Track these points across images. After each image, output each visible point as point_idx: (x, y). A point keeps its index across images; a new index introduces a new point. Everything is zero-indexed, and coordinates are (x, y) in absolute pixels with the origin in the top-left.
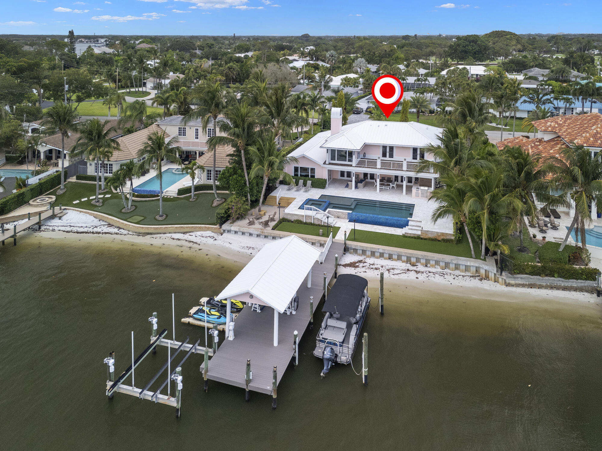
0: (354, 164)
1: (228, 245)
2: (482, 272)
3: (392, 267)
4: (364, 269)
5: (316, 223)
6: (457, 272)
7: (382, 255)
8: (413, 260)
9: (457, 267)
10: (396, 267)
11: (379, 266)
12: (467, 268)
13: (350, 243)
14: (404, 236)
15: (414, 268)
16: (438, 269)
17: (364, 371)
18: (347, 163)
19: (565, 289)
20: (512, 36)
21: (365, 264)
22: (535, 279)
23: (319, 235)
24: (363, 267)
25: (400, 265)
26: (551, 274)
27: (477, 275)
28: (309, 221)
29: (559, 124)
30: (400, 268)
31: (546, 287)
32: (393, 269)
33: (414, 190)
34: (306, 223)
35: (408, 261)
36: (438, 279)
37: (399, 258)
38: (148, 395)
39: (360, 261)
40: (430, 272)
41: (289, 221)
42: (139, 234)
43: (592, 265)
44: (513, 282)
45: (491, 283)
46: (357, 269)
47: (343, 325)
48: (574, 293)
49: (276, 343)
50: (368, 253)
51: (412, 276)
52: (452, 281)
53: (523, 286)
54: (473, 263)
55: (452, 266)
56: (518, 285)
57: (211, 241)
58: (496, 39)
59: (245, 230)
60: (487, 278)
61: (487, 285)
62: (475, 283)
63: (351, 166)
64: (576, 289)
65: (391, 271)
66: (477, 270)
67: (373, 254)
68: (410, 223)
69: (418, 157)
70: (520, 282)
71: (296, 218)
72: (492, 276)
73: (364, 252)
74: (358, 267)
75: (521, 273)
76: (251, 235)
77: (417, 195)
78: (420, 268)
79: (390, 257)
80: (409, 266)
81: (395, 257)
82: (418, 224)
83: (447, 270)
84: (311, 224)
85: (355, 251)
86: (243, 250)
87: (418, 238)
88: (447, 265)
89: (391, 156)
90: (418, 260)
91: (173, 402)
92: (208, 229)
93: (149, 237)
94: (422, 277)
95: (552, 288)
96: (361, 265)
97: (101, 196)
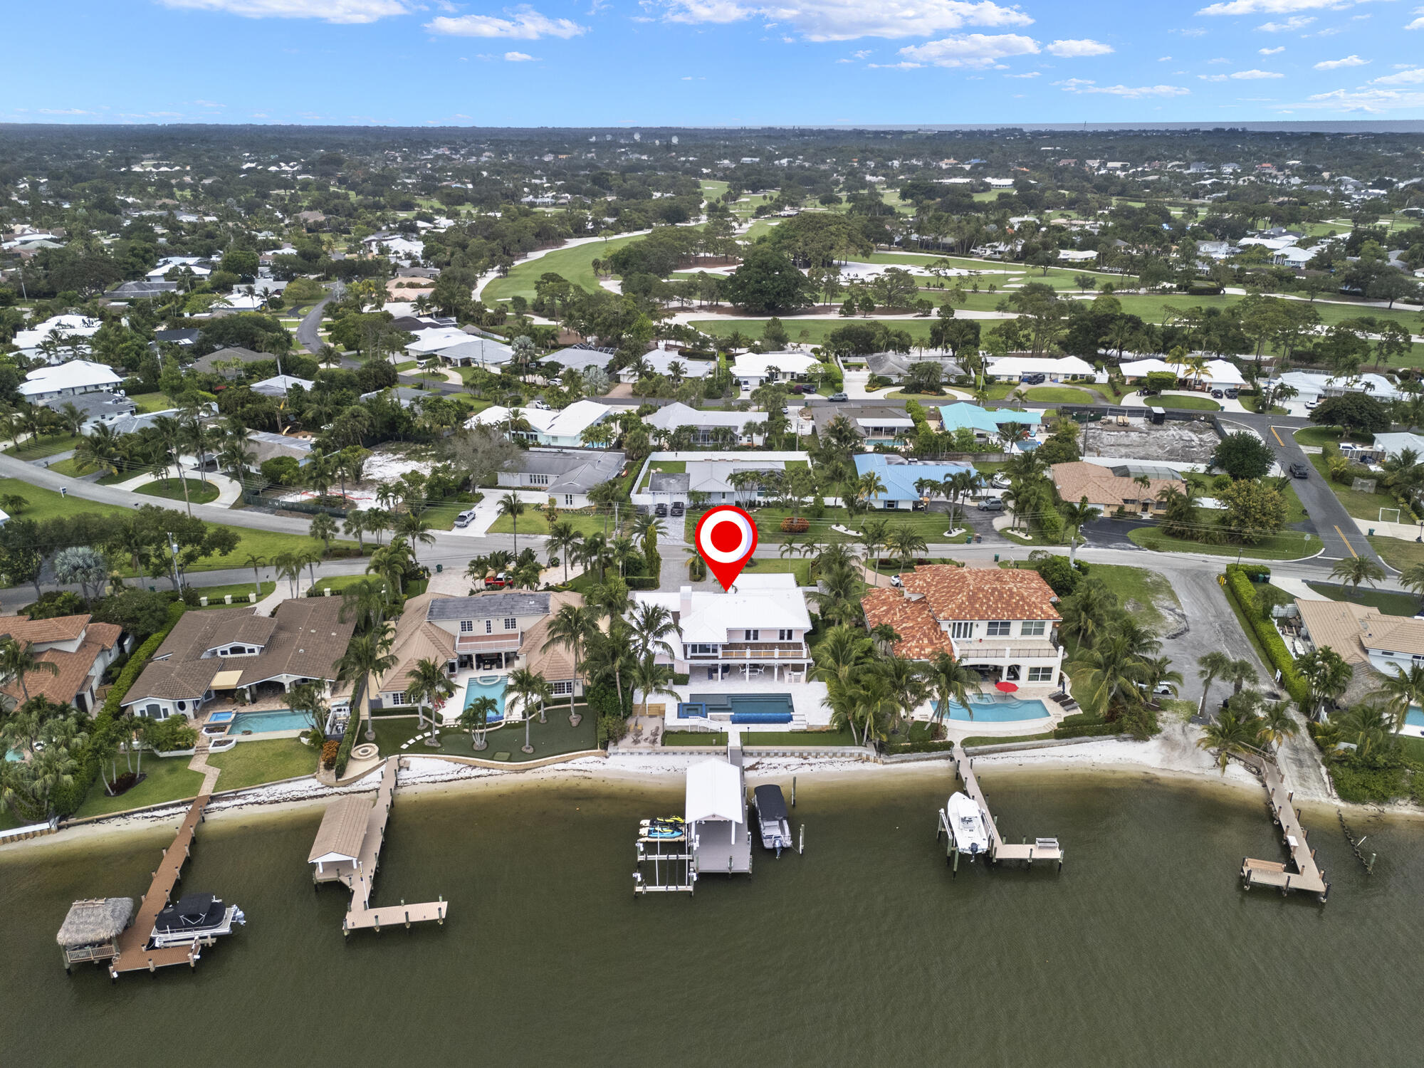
0: (720, 657)
1: (622, 768)
2: (864, 756)
4: (764, 770)
5: (702, 730)
6: (843, 759)
7: (776, 754)
8: (805, 755)
9: (843, 755)
10: (791, 763)
11: (776, 765)
12: (852, 755)
13: (745, 748)
14: (792, 732)
15: (807, 761)
16: (827, 759)
17: (801, 847)
18: (711, 654)
19: (927, 759)
20: (840, 226)
21: (764, 765)
22: (906, 755)
23: (711, 744)
24: (762, 768)
25: (794, 761)
26: (918, 751)
27: (859, 759)
28: (694, 730)
29: (927, 583)
30: (795, 763)
31: (914, 760)
32: (788, 765)
33: (787, 676)
34: (692, 733)
35: (801, 755)
36: (829, 768)
37: (792, 754)
38: (672, 888)
39: (758, 763)
41: (673, 733)
42: (517, 772)
43: (948, 739)
44: (888, 761)
45: (871, 763)
46: (758, 771)
47: (777, 823)
48: (933, 762)
49: (733, 842)
50: (764, 754)
51: (807, 769)
52: (841, 768)
53: (897, 762)
54: (856, 750)
55: (839, 755)
56: (892, 763)
57: (600, 766)
58: (811, 234)
59: (631, 750)
60: (868, 759)
61: (869, 767)
62: (859, 766)
63: (716, 658)
64: (935, 759)
65: (787, 767)
66: (860, 755)
67: (768, 754)
68: (794, 718)
69: (786, 637)
70: (894, 760)
71: (680, 729)
72: (872, 758)
73: (759, 754)
74: (757, 769)
75: (897, 752)
76: (640, 754)
77: (790, 681)
78: (812, 760)
79: (784, 755)
80: (802, 760)
81: (788, 754)
82: (803, 718)
83: (834, 759)
84: (697, 733)
85: (751, 754)
86: (640, 771)
87: (805, 732)
88: (835, 755)
89: (756, 638)
90: (809, 754)
91: (690, 888)
92: (590, 754)
93: (528, 772)
94: (815, 768)
95: (918, 760)
96: (760, 766)
97: (428, 734)
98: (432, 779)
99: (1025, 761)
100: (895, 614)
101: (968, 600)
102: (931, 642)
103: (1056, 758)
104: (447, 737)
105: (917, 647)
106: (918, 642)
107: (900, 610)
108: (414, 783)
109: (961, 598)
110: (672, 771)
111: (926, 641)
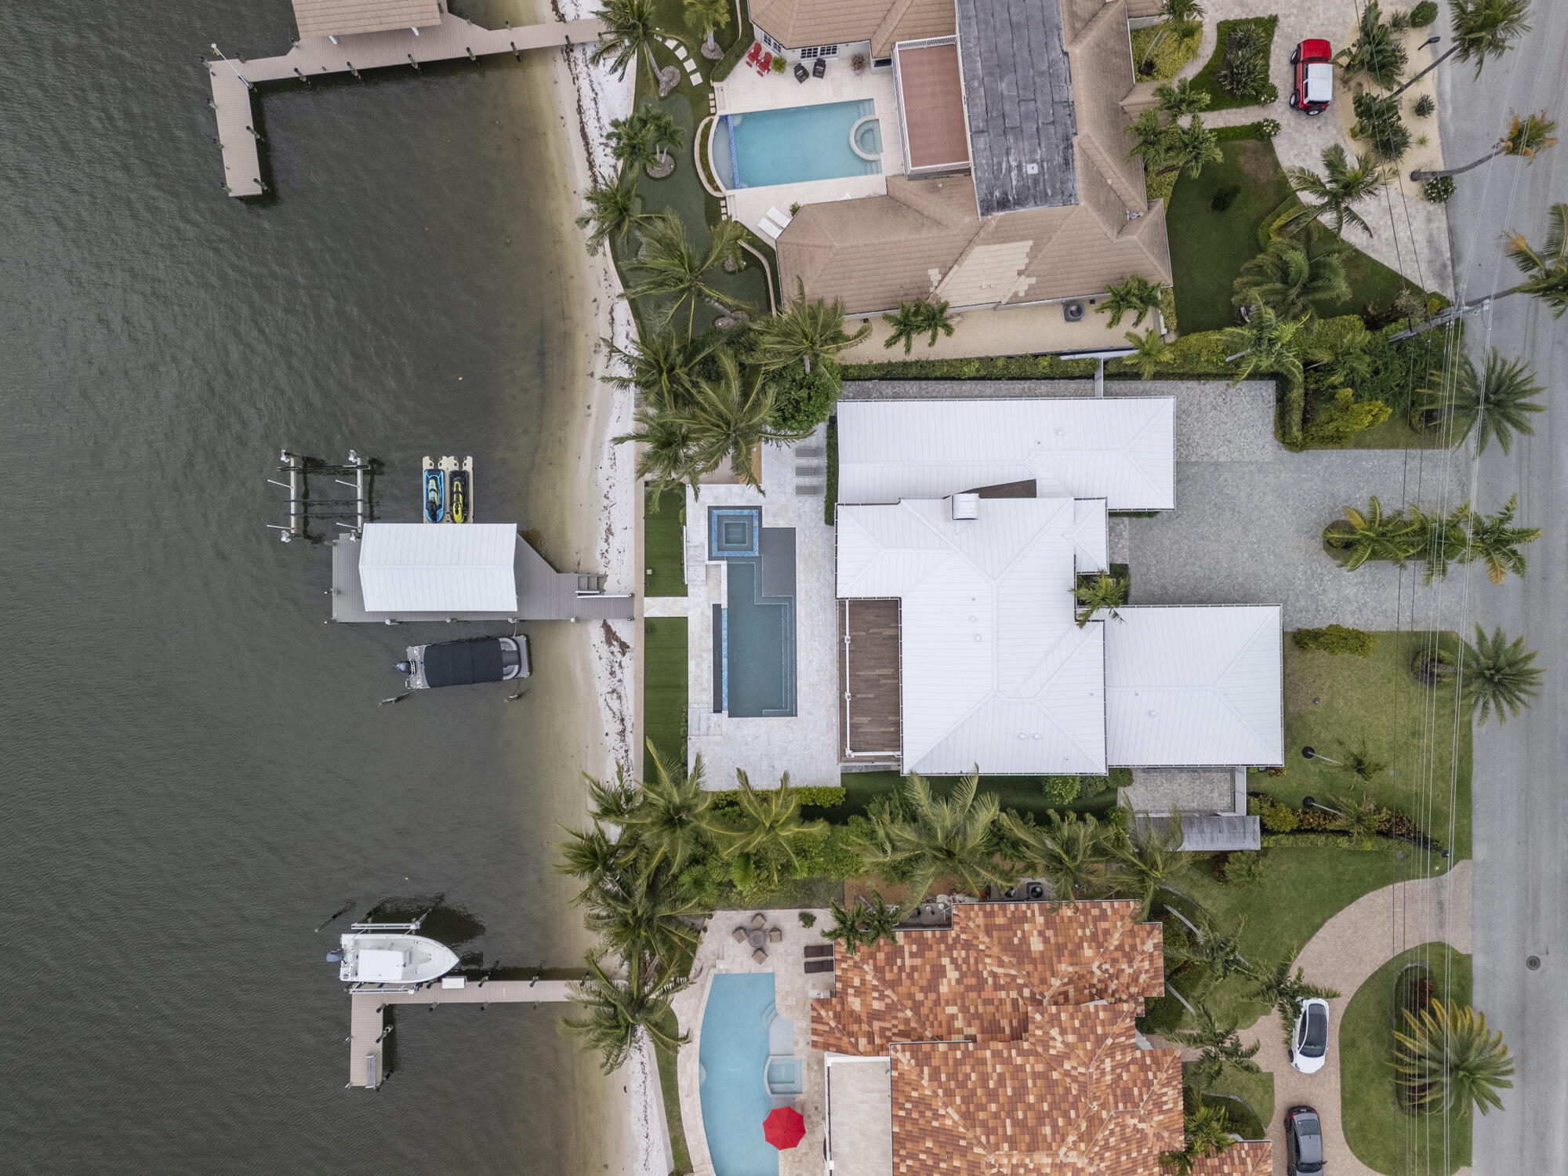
3: (623, 696)
4: (607, 653)
10: (624, 701)
11: (619, 675)
21: (619, 655)
24: (612, 653)
30: (625, 707)
32: (619, 698)
39: (621, 646)
40: (626, 751)
46: (606, 647)
51: (608, 727)
65: (615, 695)
68: (726, 716)
74: (610, 644)
94: (613, 740)
96: (616, 649)
97: (690, 65)
98: (587, 103)
99: (636, 1102)
100: (1001, 964)
101: (942, 1130)
102: (874, 1016)
103: (642, 1156)
104: (684, 102)
105: (863, 982)
106: (875, 988)
107: (1014, 978)
108: (575, 79)
109: (951, 1117)
110: (606, 502)
111: (877, 1005)
